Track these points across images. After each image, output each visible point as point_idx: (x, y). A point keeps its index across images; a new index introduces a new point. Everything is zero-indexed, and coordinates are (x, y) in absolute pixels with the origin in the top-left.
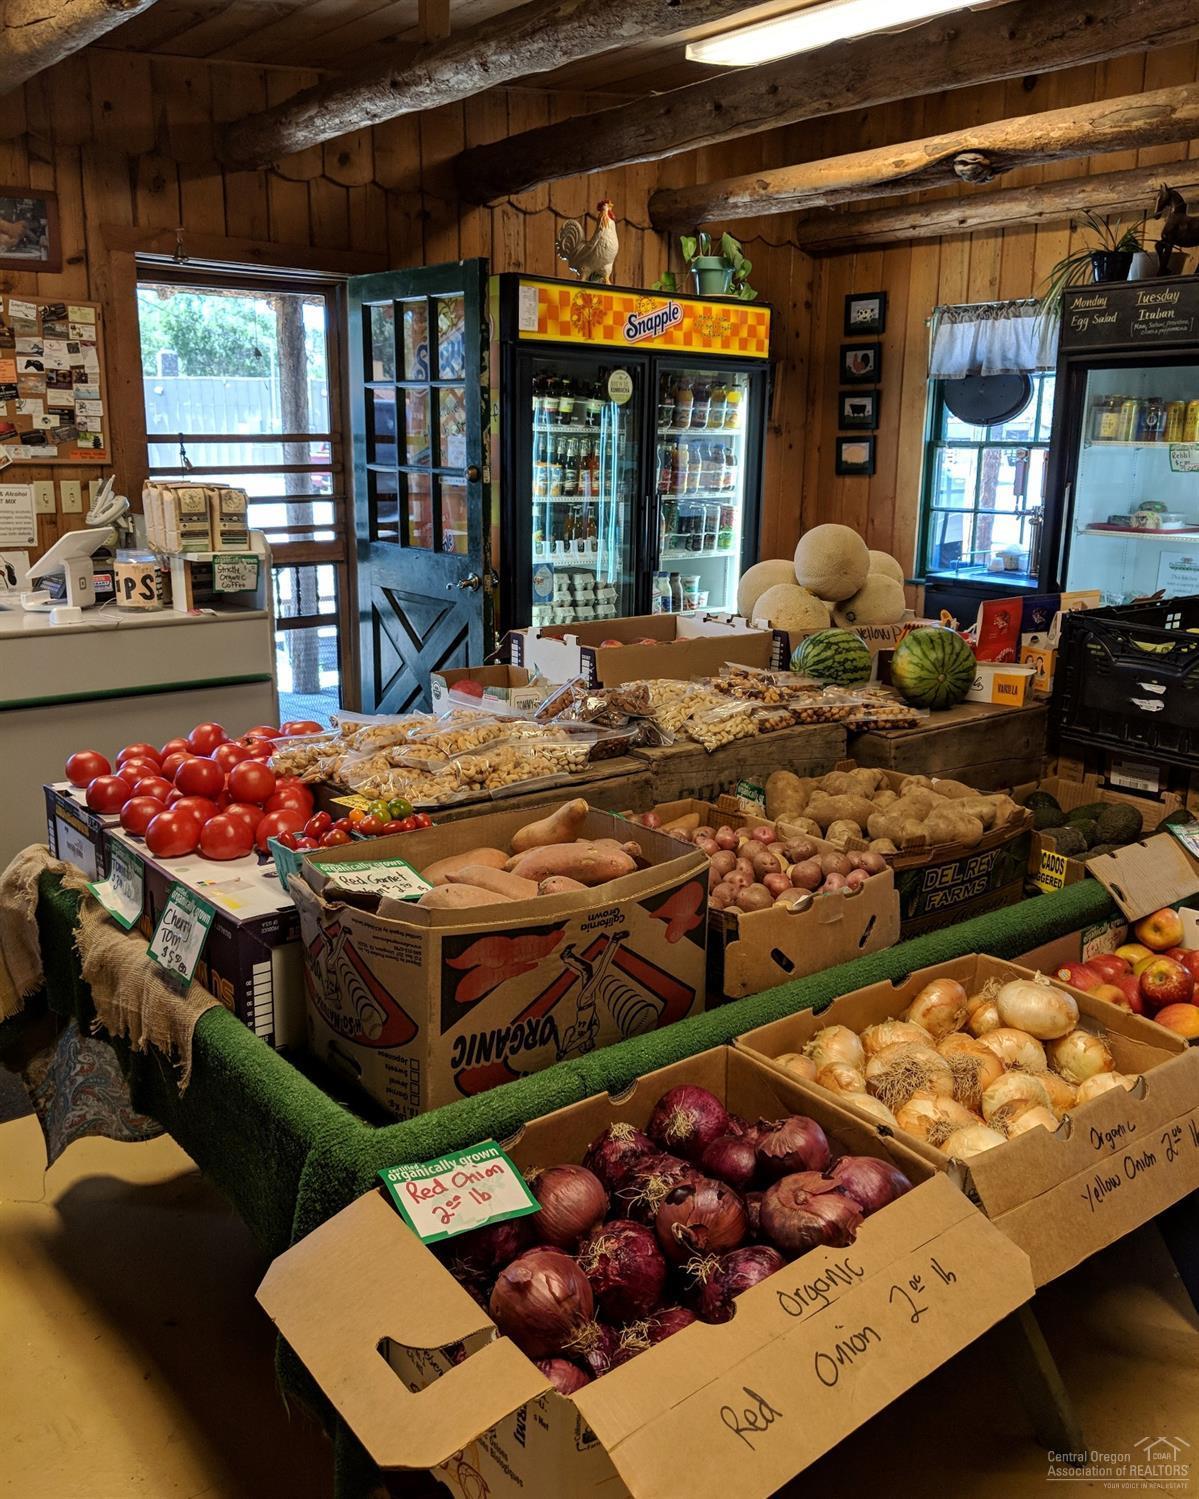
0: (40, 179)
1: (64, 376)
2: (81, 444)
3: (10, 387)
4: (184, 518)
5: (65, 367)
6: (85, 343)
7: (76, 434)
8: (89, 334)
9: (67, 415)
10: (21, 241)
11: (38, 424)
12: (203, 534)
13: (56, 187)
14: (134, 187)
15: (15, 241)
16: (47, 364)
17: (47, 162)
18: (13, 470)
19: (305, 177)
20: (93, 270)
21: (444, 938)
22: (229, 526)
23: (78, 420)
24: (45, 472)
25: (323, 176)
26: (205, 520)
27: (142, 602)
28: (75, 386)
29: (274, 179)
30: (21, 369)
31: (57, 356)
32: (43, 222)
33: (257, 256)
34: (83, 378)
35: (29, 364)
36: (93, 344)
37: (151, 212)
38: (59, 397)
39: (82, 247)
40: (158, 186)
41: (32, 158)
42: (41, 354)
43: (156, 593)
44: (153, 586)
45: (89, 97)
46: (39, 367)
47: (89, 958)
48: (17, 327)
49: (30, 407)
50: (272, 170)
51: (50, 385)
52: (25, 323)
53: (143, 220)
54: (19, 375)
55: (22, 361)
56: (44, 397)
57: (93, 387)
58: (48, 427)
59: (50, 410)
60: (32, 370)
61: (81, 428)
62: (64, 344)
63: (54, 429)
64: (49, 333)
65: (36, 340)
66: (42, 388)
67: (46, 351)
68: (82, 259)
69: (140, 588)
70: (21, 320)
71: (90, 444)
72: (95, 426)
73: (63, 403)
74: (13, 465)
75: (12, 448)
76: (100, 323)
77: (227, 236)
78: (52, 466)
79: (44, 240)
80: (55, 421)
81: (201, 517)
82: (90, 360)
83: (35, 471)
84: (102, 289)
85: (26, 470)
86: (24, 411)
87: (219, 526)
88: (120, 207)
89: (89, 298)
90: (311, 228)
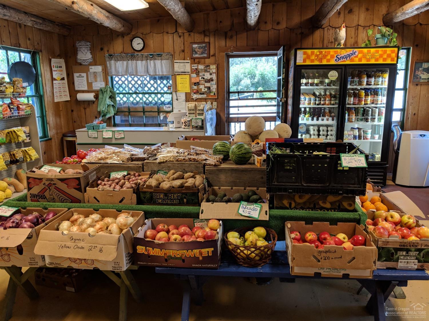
0: (207, 40)
1: (209, 80)
2: (211, 94)
3: (198, 83)
4: (189, 110)
5: (209, 78)
6: (213, 73)
7: (210, 92)
8: (214, 71)
9: (209, 88)
10: (202, 53)
11: (203, 90)
12: (194, 113)
13: (210, 41)
14: (226, 39)
15: (201, 53)
16: (205, 78)
17: (208, 36)
18: (198, 100)
19: (267, 30)
20: (216, 57)
22: (199, 112)
23: (211, 89)
24: (204, 100)
25: (272, 28)
27: (184, 127)
28: (211, 82)
31: (207, 76)
32: (206, 48)
33: (254, 50)
34: (212, 80)
35: (202, 78)
36: (215, 73)
37: (229, 43)
38: (207, 85)
39: (214, 53)
40: (231, 37)
41: (205, 35)
42: (204, 76)
45: (217, 21)
48: (200, 71)
49: (202, 87)
50: (259, 29)
51: (206, 82)
52: (202, 70)
53: (227, 45)
54: (200, 80)
55: (200, 77)
56: (204, 85)
57: (214, 82)
58: (205, 91)
59: (205, 87)
61: (211, 91)
62: (209, 73)
63: (206, 91)
64: (206, 71)
65: (203, 73)
66: (204, 83)
67: (205, 75)
68: (214, 55)
69: (184, 124)
70: (201, 69)
71: (213, 94)
72: (214, 90)
75: (197, 95)
76: (217, 68)
77: (247, 46)
78: (206, 99)
80: (206, 89)
81: (193, 110)
82: (214, 77)
83: (202, 100)
84: (218, 61)
85: (200, 100)
86: (200, 88)
88: (223, 43)
89: (215, 63)
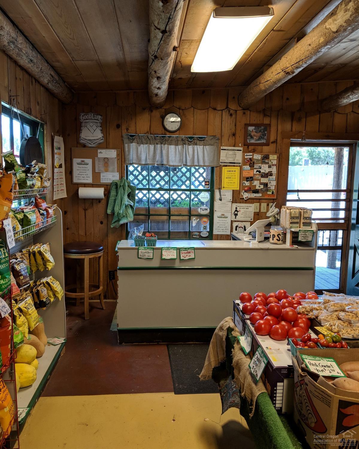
0: (266, 121)
1: (266, 174)
2: (268, 193)
3: (251, 178)
4: (292, 218)
5: (267, 172)
6: (273, 165)
7: (267, 190)
8: (275, 162)
9: (266, 185)
10: (259, 138)
11: (257, 188)
12: (297, 223)
13: (270, 123)
14: (292, 121)
15: (258, 138)
16: (262, 171)
17: (269, 116)
18: (249, 200)
19: (346, 113)
20: (278, 144)
21: (340, 400)
22: (306, 221)
23: (268, 186)
24: (258, 200)
25: (352, 111)
26: (298, 219)
27: (277, 242)
28: (269, 177)
29: (336, 114)
30: (255, 173)
31: (265, 169)
32: (266, 132)
33: (328, 137)
34: (271, 175)
35: (257, 171)
36: (275, 165)
37: (296, 127)
38: (264, 180)
39: (276, 138)
40: (299, 120)
41: (265, 115)
42: (261, 168)
43: (281, 239)
44: (280, 237)
45: (282, 97)
46: (260, 172)
47: (235, 359)
48: (255, 161)
49: (256, 183)
50: (336, 111)
51: (262, 177)
52: (258, 160)
53: (294, 129)
54: (254, 174)
55: (255, 170)
56: (260, 180)
57: (274, 177)
58: (260, 188)
59: (261, 184)
60: (258, 173)
61: (269, 189)
62: (267, 165)
63: (261, 189)
64: (263, 162)
65: (260, 165)
66: (260, 177)
67: (262, 168)
68: (275, 142)
69: (277, 238)
70: (256, 159)
71: (271, 193)
72: (273, 188)
73: (265, 182)
74: (249, 199)
75: (250, 194)
76: (278, 159)
77: (319, 132)
78: (260, 199)
79: (266, 137)
80: (262, 187)
81: (297, 218)
82: (274, 170)
83: (255, 200)
84: (280, 150)
85: (253, 200)
86: (254, 184)
87: (302, 221)
88: (288, 126)
89: (276, 153)
90: (346, 127)
